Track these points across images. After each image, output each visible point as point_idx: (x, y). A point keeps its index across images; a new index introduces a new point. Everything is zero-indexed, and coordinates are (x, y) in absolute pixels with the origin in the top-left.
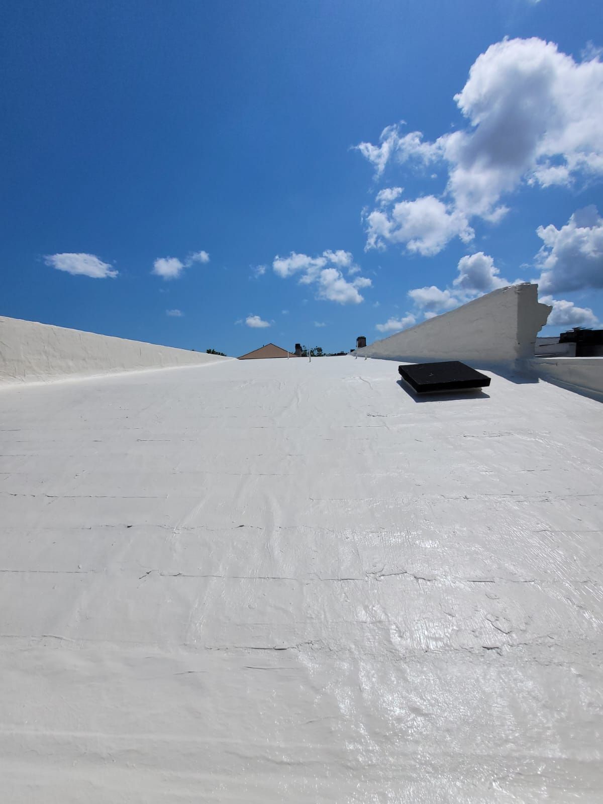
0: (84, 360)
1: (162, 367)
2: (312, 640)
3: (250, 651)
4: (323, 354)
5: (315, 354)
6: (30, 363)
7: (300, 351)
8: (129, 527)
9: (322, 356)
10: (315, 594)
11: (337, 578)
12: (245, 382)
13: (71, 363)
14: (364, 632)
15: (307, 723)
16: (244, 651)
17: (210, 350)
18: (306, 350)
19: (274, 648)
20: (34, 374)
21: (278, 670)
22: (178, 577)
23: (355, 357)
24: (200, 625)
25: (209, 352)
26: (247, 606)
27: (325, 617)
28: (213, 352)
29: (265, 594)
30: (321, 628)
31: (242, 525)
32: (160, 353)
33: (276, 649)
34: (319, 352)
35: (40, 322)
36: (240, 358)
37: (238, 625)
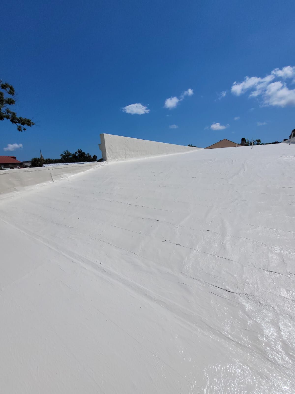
0: (137, 151)
1: (167, 154)
2: (248, 293)
3: (213, 286)
4: (261, 144)
5: (255, 144)
6: (120, 153)
7: (244, 143)
8: (157, 221)
9: (260, 145)
10: (251, 273)
11: (266, 269)
12: (211, 160)
13: (133, 153)
14: (284, 303)
15: (243, 329)
16: (209, 285)
17: (190, 145)
18: (249, 142)
19: (225, 290)
20: (121, 158)
21: (228, 300)
22: (178, 245)
23: (289, 144)
24: (188, 268)
25: (189, 146)
26: (211, 267)
27: (257, 286)
28: (191, 146)
29: (221, 265)
30: (254, 290)
31: (209, 230)
32: (167, 147)
33: (226, 290)
34: (259, 142)
35: (123, 136)
36: (206, 148)
37: (206, 273)
